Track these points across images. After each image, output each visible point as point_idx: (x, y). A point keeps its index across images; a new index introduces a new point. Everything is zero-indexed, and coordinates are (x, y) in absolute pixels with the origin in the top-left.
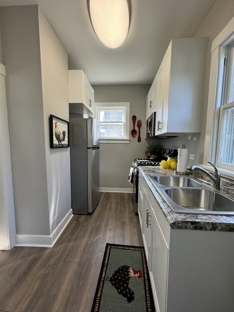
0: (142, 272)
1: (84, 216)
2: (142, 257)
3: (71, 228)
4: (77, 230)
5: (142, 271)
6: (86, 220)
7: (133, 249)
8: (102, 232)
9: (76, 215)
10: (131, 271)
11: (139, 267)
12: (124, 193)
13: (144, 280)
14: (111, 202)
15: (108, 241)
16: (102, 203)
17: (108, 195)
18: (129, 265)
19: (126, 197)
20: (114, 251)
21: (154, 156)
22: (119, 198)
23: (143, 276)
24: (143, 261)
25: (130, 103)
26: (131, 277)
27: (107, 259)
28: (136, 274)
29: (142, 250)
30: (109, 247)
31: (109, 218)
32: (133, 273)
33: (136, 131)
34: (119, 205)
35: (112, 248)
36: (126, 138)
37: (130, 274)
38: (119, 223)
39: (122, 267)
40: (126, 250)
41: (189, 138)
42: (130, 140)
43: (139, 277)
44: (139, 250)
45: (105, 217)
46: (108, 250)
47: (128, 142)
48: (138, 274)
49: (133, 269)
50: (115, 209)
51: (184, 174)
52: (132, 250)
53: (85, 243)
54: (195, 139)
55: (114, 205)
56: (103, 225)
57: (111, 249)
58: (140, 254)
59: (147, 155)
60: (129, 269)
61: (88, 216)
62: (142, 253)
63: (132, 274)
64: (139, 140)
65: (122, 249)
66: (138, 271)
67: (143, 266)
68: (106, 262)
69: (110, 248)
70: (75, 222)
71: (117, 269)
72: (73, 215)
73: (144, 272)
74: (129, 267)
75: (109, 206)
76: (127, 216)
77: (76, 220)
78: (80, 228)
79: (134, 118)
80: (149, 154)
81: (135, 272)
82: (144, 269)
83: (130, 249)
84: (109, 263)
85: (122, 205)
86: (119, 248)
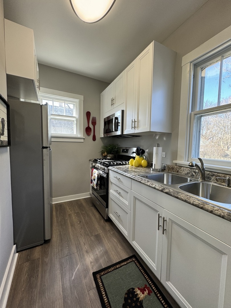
0: (148, 286)
1: (37, 248)
2: (139, 268)
3: (24, 277)
4: (38, 276)
5: (147, 284)
6: (45, 253)
7: (125, 263)
8: (78, 260)
9: (24, 252)
10: (139, 292)
11: (142, 281)
12: (79, 199)
13: (155, 293)
14: (70, 215)
15: (93, 268)
16: (57, 220)
17: (60, 207)
18: (132, 287)
19: (84, 204)
20: (107, 279)
21: (111, 155)
22: (76, 207)
23: (151, 290)
24: (141, 272)
25: (83, 96)
26: (142, 300)
27: (104, 295)
28: (144, 293)
29: (134, 260)
30: (98, 276)
31: (77, 237)
32: (141, 293)
33: (90, 129)
34: (81, 216)
35: (102, 275)
36: (79, 136)
37: (139, 298)
38: (92, 238)
39: (126, 294)
40: (119, 269)
41: (157, 138)
42: (84, 139)
43: (149, 294)
44: (131, 262)
45: (72, 237)
46: (99, 281)
47: (82, 141)
48: (146, 291)
49: (139, 289)
50: (78, 222)
51: (161, 170)
52: (124, 265)
53: (61, 289)
54: (165, 139)
55: (74, 218)
56: (74, 249)
57: (102, 277)
58: (134, 265)
59: (103, 155)
60: (135, 291)
61: (46, 245)
62: (135, 263)
63: (141, 296)
64: (94, 139)
65: (114, 270)
66: (144, 288)
67: (145, 278)
68: (106, 299)
69: (100, 278)
70: (27, 264)
71: (123, 302)
72: (17, 254)
73: (149, 284)
74: (133, 289)
75: (69, 221)
76: (97, 226)
77: (28, 260)
78: (40, 269)
79: (88, 114)
80: (106, 153)
81: (143, 291)
82: (147, 281)
83: (123, 266)
84: (110, 300)
85: (85, 214)
86: (111, 271)
